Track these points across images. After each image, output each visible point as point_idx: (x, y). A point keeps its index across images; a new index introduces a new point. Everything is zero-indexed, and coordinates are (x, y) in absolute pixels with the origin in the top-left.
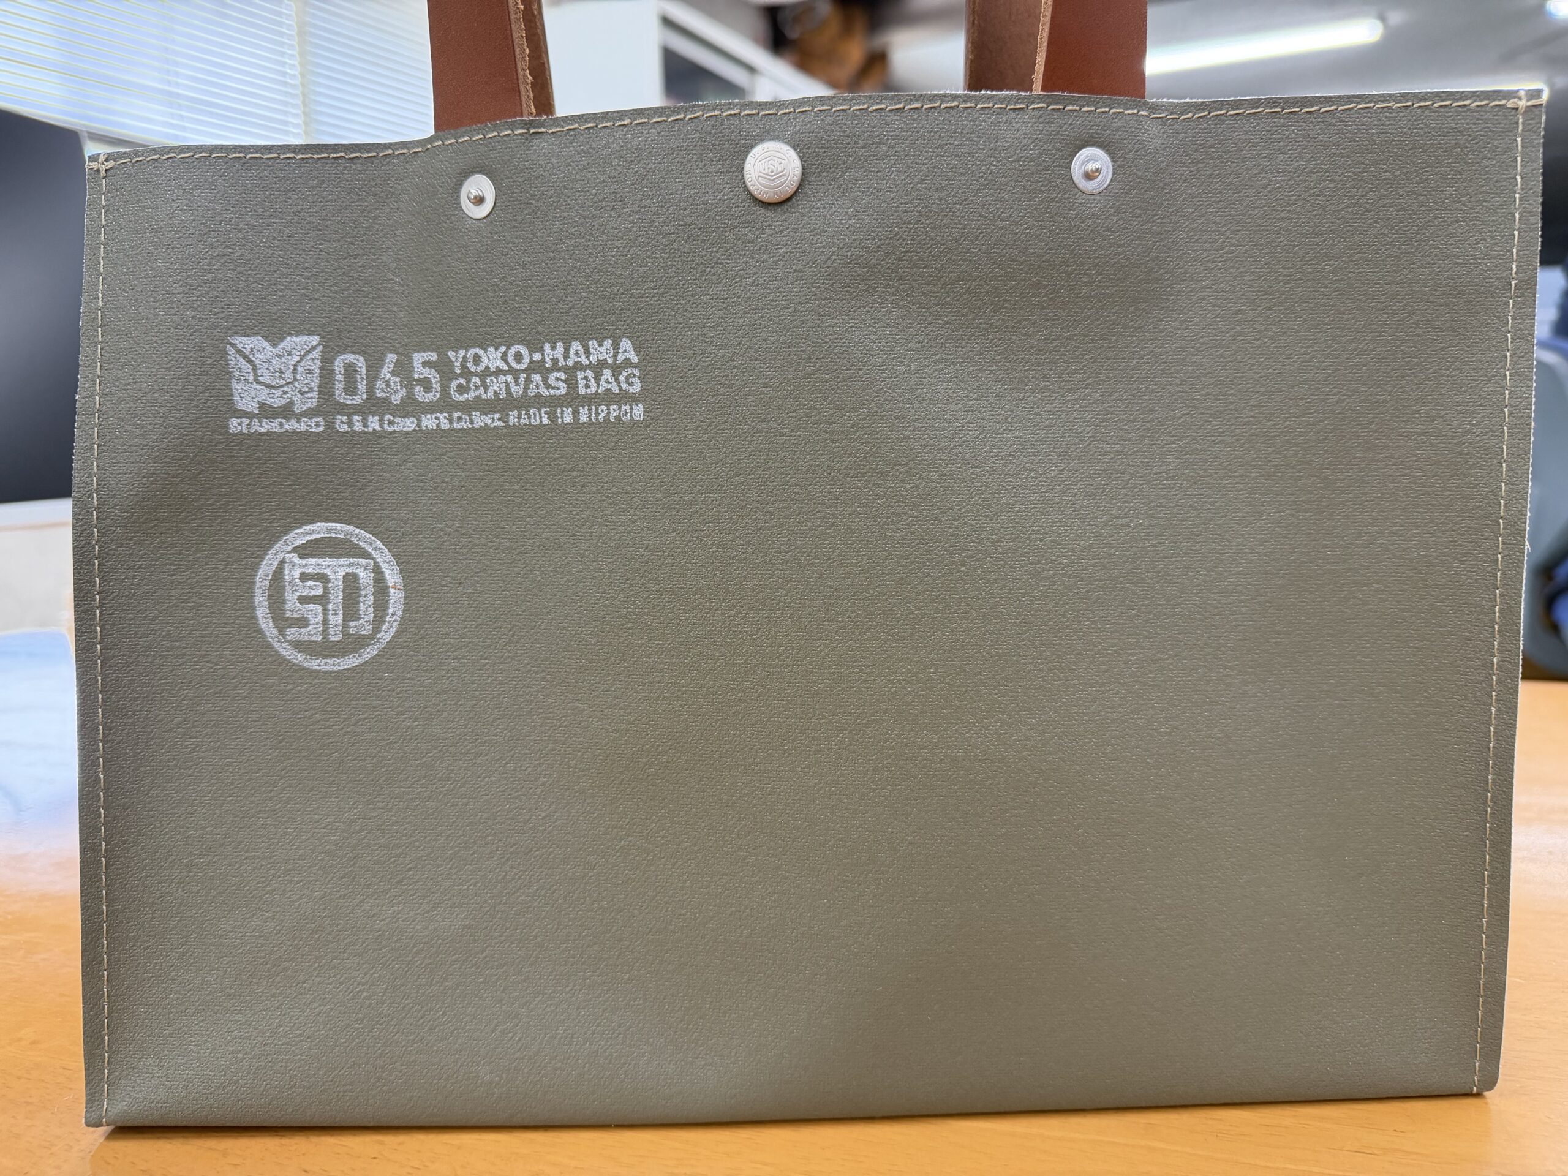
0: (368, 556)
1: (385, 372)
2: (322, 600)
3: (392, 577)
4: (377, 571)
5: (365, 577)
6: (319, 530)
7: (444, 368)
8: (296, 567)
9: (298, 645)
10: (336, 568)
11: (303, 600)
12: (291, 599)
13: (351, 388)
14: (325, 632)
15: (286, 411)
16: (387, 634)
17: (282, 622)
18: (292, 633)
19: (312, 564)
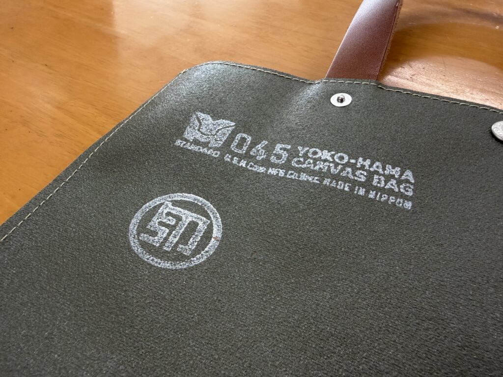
1: (259, 147)
2: (172, 228)
3: (217, 233)
4: (210, 227)
6: (190, 197)
7: (293, 154)
8: (167, 208)
9: (144, 245)
10: (188, 216)
11: (161, 224)
12: (155, 220)
15: (205, 145)
16: (197, 260)
18: (144, 237)
19: (177, 210)
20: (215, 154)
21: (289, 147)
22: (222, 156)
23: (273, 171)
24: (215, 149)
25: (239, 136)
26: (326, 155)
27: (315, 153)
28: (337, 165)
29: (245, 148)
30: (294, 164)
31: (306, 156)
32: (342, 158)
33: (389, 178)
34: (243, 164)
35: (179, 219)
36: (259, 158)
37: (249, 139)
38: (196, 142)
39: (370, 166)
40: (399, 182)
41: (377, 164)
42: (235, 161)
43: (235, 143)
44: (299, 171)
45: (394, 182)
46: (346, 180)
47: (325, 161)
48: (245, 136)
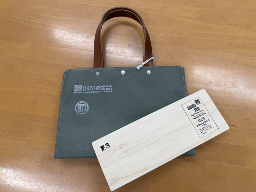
0: (85, 104)
1: (88, 88)
2: (81, 108)
3: (88, 106)
4: (86, 106)
5: (85, 106)
6: (81, 102)
7: (93, 88)
8: (79, 105)
9: (79, 112)
11: (80, 108)
12: (78, 108)
13: (85, 89)
14: (81, 111)
15: (79, 91)
16: (87, 111)
17: (77, 110)
18: (78, 111)
19: (81, 105)
20: (81, 93)
21: (92, 87)
22: (83, 93)
23: (92, 92)
24: (81, 92)
25: (84, 87)
26: (98, 87)
27: (97, 87)
28: (100, 88)
29: (86, 89)
30: (94, 90)
31: (96, 88)
32: (101, 87)
33: (108, 88)
34: (87, 92)
35: (81, 106)
36: (89, 90)
37: (86, 87)
38: (77, 92)
39: (105, 86)
40: (110, 88)
41: (106, 86)
42: (85, 93)
43: (84, 89)
44: (95, 91)
45: (109, 88)
46: (102, 90)
47: (99, 88)
48: (85, 87)
